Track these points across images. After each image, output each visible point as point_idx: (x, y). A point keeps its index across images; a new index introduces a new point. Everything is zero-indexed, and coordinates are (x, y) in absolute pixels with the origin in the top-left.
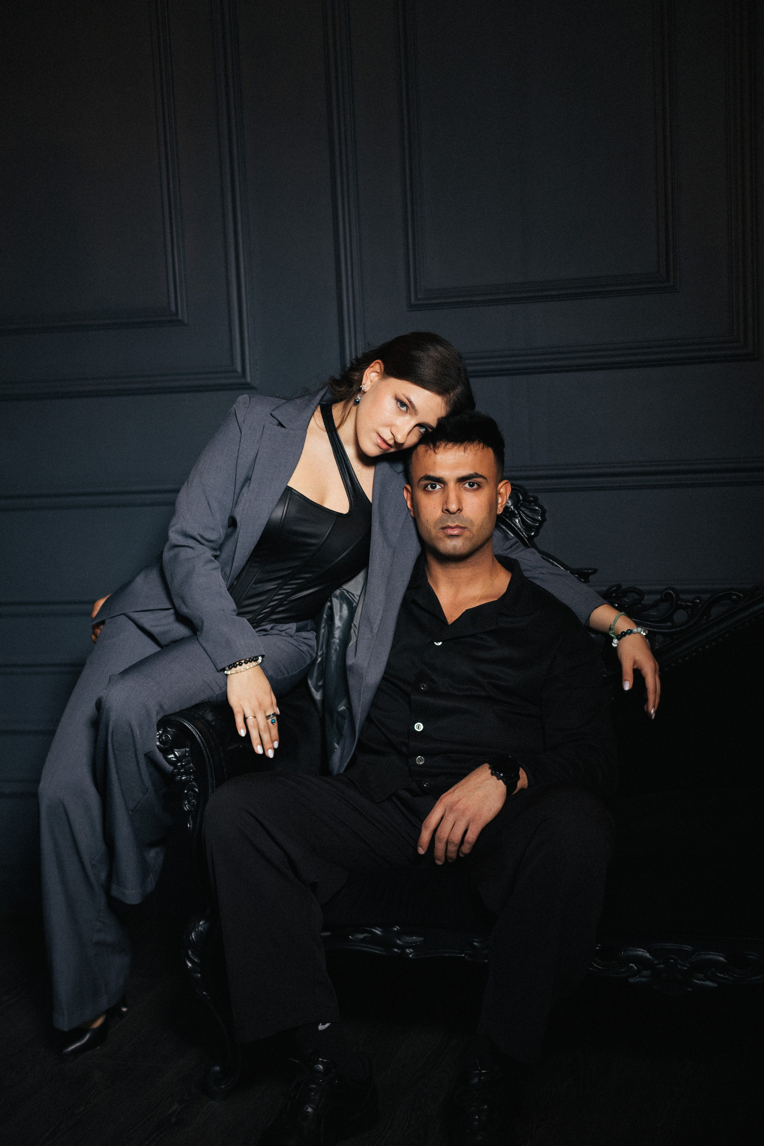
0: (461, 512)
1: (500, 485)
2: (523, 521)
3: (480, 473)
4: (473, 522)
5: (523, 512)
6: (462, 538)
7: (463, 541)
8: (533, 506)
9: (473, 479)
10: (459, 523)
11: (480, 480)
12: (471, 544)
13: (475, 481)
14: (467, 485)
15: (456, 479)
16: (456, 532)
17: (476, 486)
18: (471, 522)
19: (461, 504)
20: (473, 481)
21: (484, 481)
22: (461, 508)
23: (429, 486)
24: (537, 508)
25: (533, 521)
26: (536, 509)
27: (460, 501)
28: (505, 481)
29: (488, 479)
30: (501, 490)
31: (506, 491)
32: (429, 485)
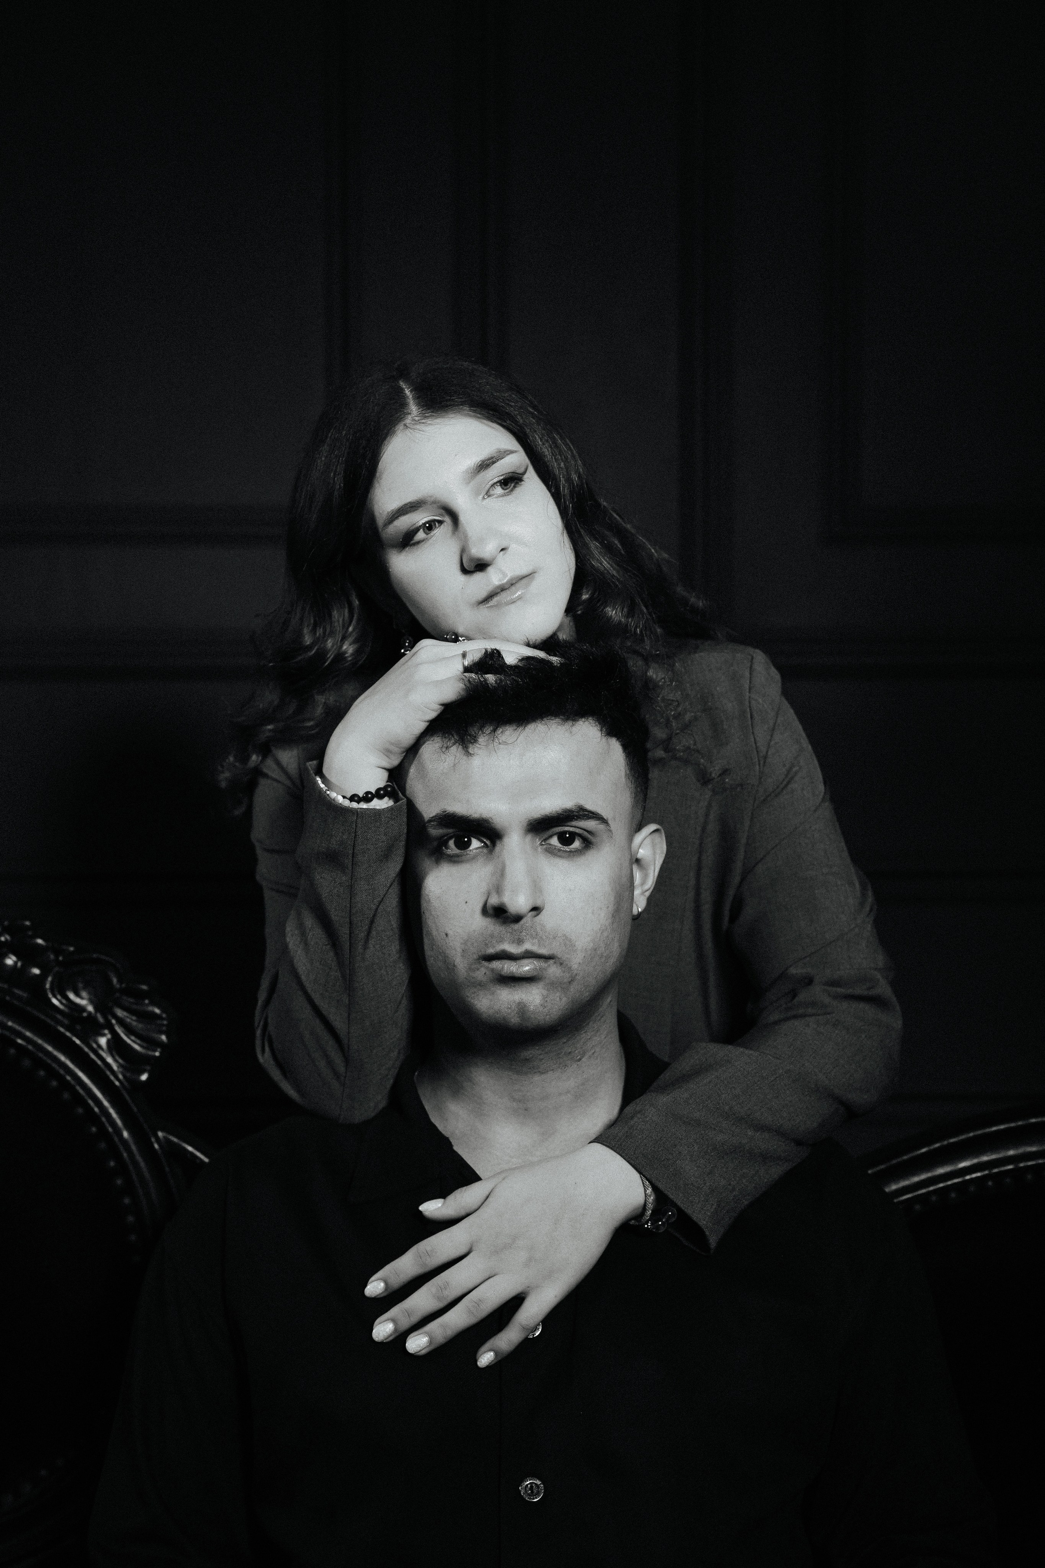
0: (538, 915)
1: (639, 838)
2: (116, 1046)
3: (589, 806)
4: (570, 941)
5: (121, 1022)
6: (541, 985)
7: (545, 992)
8: (147, 1005)
9: (574, 823)
10: (533, 944)
11: (591, 824)
12: (564, 999)
13: (578, 831)
14: (555, 841)
15: (525, 824)
16: (526, 967)
17: (577, 844)
18: (568, 942)
19: (541, 891)
20: (571, 829)
21: (602, 827)
22: (539, 903)
23: (451, 843)
24: (157, 1011)
25: (145, 1045)
26: (156, 1014)
27: (536, 887)
28: (653, 827)
29: (610, 822)
30: (641, 851)
31: (654, 853)
32: (450, 838)
